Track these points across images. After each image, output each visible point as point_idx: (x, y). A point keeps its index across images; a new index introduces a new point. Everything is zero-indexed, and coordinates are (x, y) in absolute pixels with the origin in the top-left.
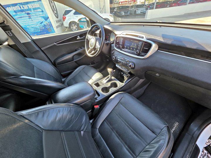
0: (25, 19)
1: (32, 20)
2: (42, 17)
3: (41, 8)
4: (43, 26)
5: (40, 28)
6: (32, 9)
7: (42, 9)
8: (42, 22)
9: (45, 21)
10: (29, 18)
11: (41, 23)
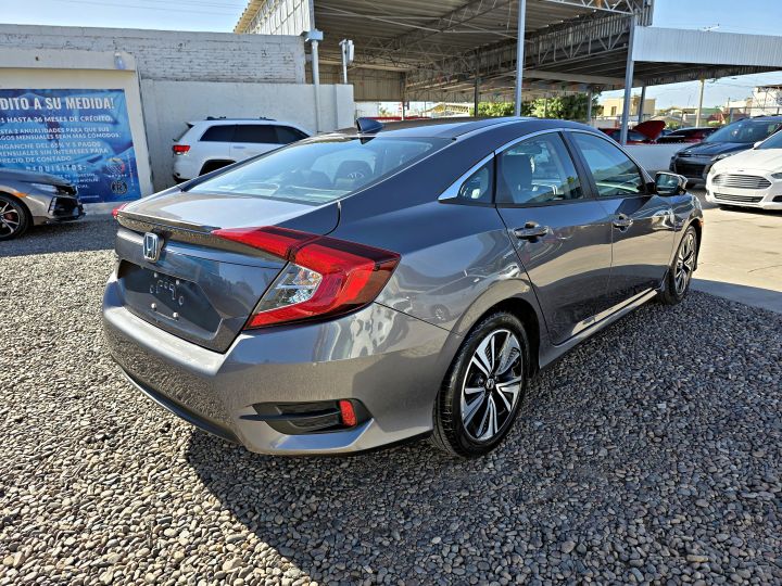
0: (31, 141)
1: (58, 149)
2: (106, 140)
3: (115, 112)
4: (96, 172)
5: (80, 178)
6: (75, 112)
7: (115, 116)
8: (100, 158)
9: (112, 153)
10: (50, 140)
11: (92, 161)
